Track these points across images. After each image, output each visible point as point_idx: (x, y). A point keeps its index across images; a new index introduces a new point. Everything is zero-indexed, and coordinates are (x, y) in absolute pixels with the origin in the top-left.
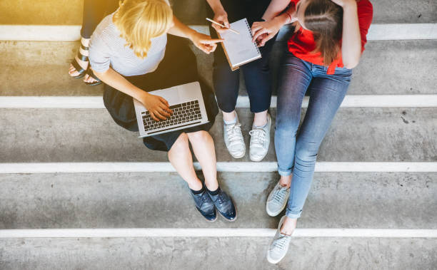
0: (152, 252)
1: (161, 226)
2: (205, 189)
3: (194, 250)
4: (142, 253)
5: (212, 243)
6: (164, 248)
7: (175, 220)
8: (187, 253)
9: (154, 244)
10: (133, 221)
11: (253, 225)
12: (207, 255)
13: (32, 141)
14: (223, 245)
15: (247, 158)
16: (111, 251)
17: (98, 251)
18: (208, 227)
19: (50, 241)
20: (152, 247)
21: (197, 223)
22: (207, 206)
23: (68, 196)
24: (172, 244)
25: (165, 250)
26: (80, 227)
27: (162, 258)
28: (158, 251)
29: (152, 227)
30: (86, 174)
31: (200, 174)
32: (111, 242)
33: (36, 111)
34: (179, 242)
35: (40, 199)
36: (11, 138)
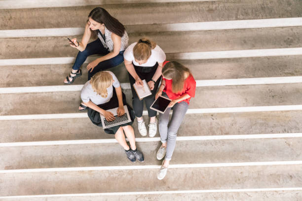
0: (109, 176)
1: (113, 165)
2: (130, 149)
3: (127, 175)
4: (105, 177)
5: (134, 172)
7: (118, 163)
8: (124, 176)
12: (132, 177)
13: (59, 132)
14: (139, 172)
15: (148, 136)
16: (93, 176)
17: (87, 176)
20: (109, 174)
21: (128, 164)
22: (132, 157)
23: (74, 154)
24: (117, 173)
25: (115, 175)
27: (114, 179)
28: (112, 175)
31: (128, 143)
32: (92, 172)
34: (120, 172)
35: (63, 155)
36: (51, 131)
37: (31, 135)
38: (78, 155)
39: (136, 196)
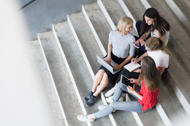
0: (71, 94)
3: (76, 105)
4: (70, 92)
5: (79, 109)
6: (74, 97)
7: (81, 92)
8: (74, 103)
9: (74, 94)
10: (78, 82)
11: (87, 112)
12: (75, 108)
13: (91, 50)
14: (80, 112)
16: (68, 85)
17: (67, 82)
18: (83, 101)
19: (67, 71)
20: (73, 94)
22: (88, 97)
23: (80, 66)
24: (75, 99)
25: (73, 98)
26: (71, 71)
27: (70, 98)
28: (72, 96)
29: (77, 87)
30: (87, 68)
32: (71, 84)
33: (99, 49)
34: (77, 100)
35: (76, 61)
36: (90, 46)
37: (83, 38)
38: (79, 69)
39: (63, 119)
